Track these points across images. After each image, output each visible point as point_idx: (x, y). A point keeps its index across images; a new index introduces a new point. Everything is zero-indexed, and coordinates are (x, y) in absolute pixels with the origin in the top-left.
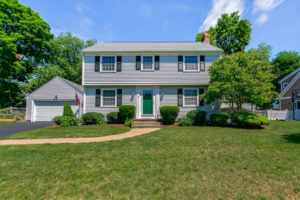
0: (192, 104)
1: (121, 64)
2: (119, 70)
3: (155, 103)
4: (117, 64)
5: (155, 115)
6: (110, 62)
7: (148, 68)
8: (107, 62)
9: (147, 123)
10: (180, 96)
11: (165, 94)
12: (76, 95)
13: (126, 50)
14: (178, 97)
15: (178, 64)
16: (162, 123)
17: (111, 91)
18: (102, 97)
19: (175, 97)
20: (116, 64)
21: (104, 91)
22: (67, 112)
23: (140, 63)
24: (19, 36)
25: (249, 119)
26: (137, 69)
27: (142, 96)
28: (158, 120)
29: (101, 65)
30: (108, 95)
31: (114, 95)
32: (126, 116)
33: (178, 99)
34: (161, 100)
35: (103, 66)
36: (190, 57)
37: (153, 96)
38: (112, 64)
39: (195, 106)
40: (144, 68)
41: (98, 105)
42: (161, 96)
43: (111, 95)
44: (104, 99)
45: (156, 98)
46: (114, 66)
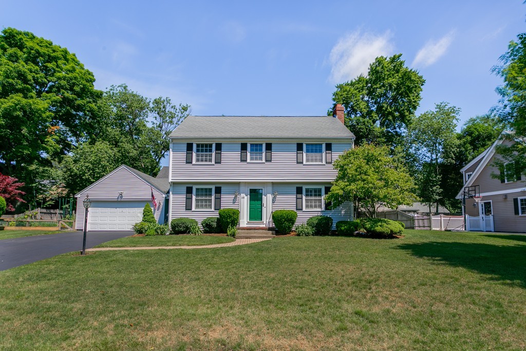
0: (315, 207)
1: (221, 153)
2: (218, 162)
3: (265, 206)
4: (216, 153)
5: (265, 223)
6: (206, 151)
7: (256, 159)
8: (202, 151)
9: (255, 232)
10: (299, 196)
11: (280, 194)
12: (152, 193)
13: (228, 135)
14: (297, 198)
15: (297, 153)
16: (274, 232)
17: (206, 189)
18: (194, 197)
19: (292, 198)
20: (214, 154)
21: (197, 189)
22: (149, 217)
23: (247, 152)
24: (54, 98)
25: (377, 226)
26: (242, 161)
27: (249, 196)
28: (270, 229)
29: (194, 155)
30: (202, 195)
31: (211, 195)
32: (228, 223)
33: (296, 201)
34: (273, 201)
35: (197, 156)
36: (312, 145)
37: (263, 196)
38: (208, 153)
39: (319, 210)
40: (252, 159)
41: (188, 207)
42: (274, 197)
43: (206, 195)
44: (197, 200)
45: (267, 199)
46: (211, 156)
